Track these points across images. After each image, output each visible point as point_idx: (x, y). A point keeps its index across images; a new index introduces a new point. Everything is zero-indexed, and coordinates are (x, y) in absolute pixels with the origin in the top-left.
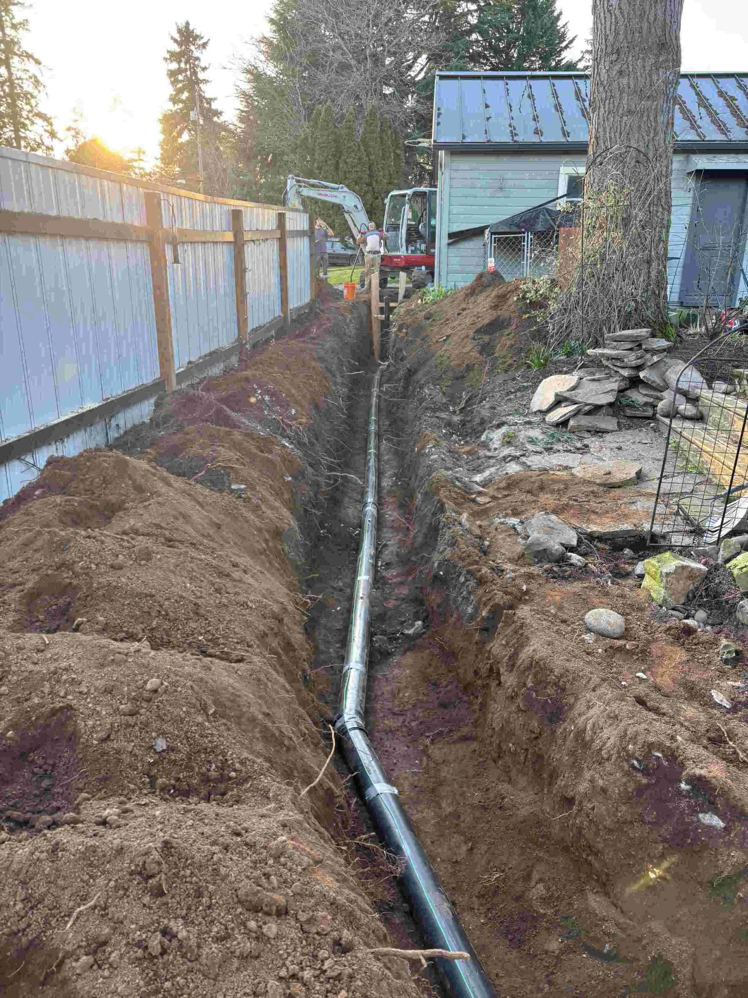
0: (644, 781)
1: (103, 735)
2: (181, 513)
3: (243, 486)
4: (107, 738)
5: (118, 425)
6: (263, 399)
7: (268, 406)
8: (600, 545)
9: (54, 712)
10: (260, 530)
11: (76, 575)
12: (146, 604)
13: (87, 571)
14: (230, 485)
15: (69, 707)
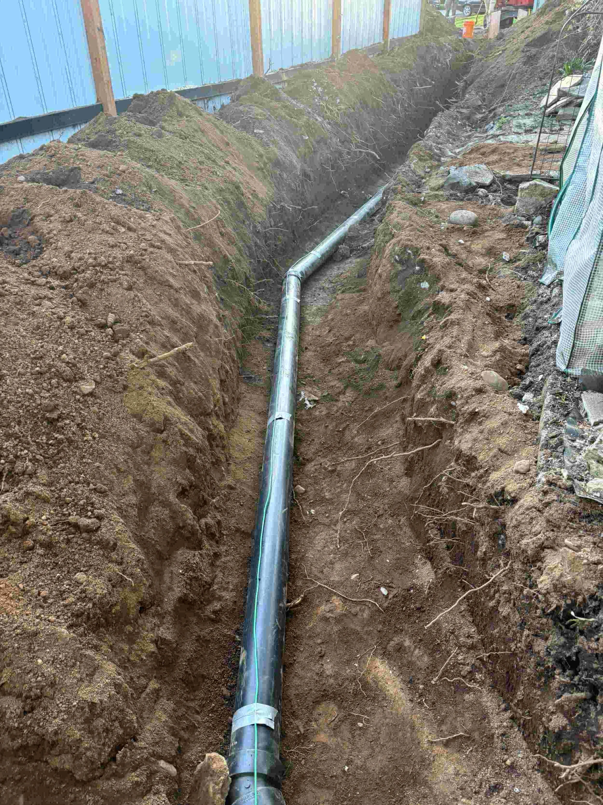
0: (400, 268)
1: (91, 180)
2: (200, 129)
3: (261, 131)
4: (93, 183)
5: (214, 107)
6: (317, 90)
7: (319, 95)
8: (509, 186)
9: (72, 170)
10: (261, 156)
11: (116, 136)
12: (148, 154)
13: (121, 136)
14: (254, 129)
15: (80, 169)
